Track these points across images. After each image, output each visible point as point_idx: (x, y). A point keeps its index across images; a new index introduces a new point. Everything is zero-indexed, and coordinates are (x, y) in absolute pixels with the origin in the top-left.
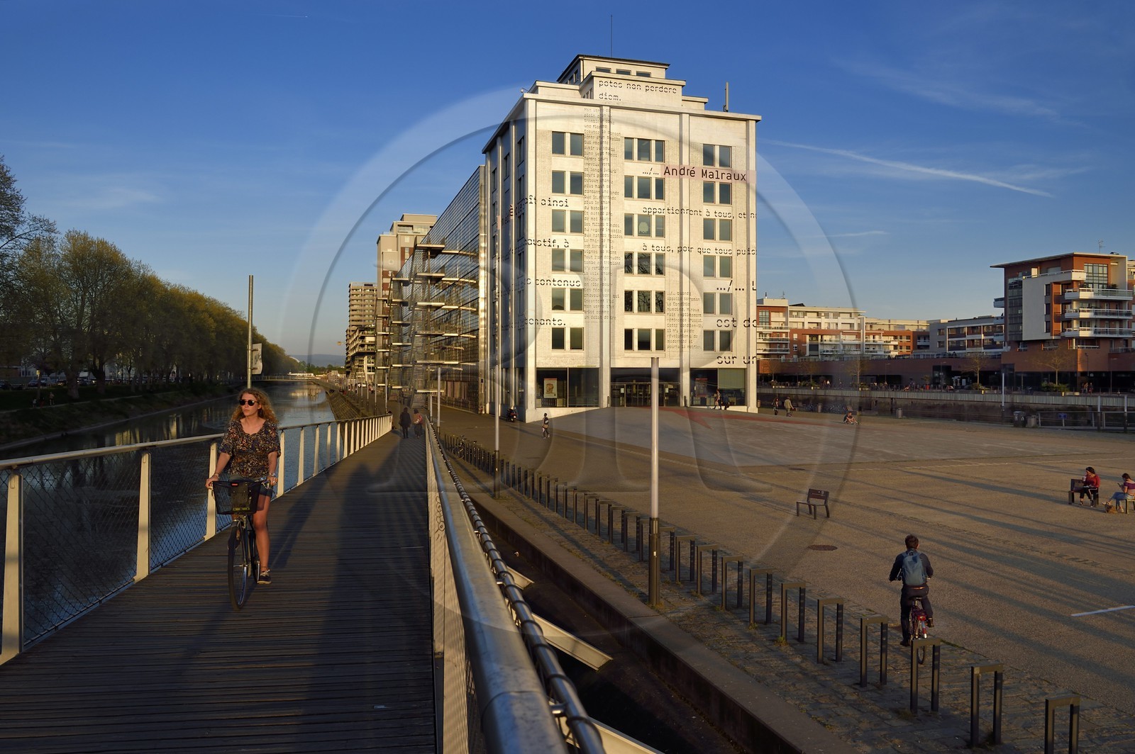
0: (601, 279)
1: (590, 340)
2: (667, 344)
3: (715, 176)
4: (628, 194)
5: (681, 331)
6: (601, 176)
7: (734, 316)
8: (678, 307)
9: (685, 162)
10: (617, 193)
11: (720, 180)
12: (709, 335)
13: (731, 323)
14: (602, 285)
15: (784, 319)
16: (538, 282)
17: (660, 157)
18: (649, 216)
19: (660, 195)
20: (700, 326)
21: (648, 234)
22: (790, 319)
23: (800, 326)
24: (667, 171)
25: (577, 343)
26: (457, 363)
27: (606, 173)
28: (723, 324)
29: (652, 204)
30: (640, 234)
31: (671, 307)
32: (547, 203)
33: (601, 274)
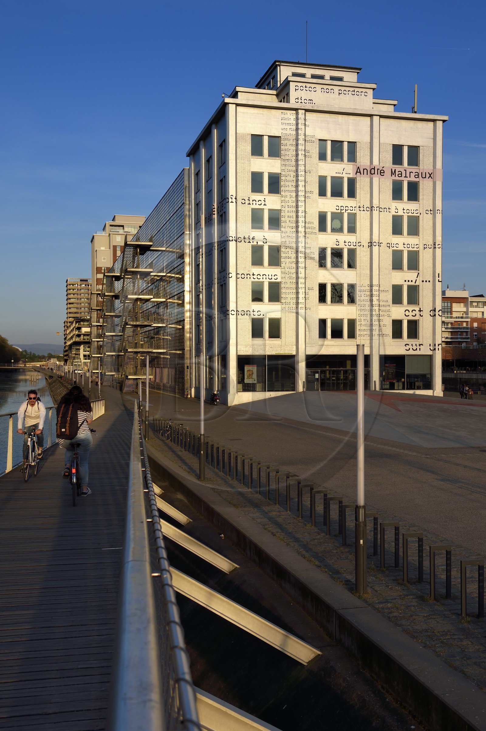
0: (297, 273)
1: (287, 329)
2: (358, 333)
3: (404, 175)
4: (322, 193)
5: (371, 320)
6: (297, 176)
7: (421, 306)
8: (368, 298)
9: (376, 162)
10: (311, 192)
11: (409, 179)
12: (397, 325)
13: (417, 313)
14: (297, 278)
15: (465, 309)
16: (239, 276)
17: (352, 158)
18: (341, 214)
19: (352, 194)
20: (389, 316)
21: (341, 230)
22: (471, 309)
23: (480, 316)
24: (358, 171)
25: (275, 332)
26: (165, 351)
27: (302, 173)
28: (411, 314)
29: (345, 202)
30: (333, 230)
31: (362, 298)
32: (247, 202)
33: (297, 268)
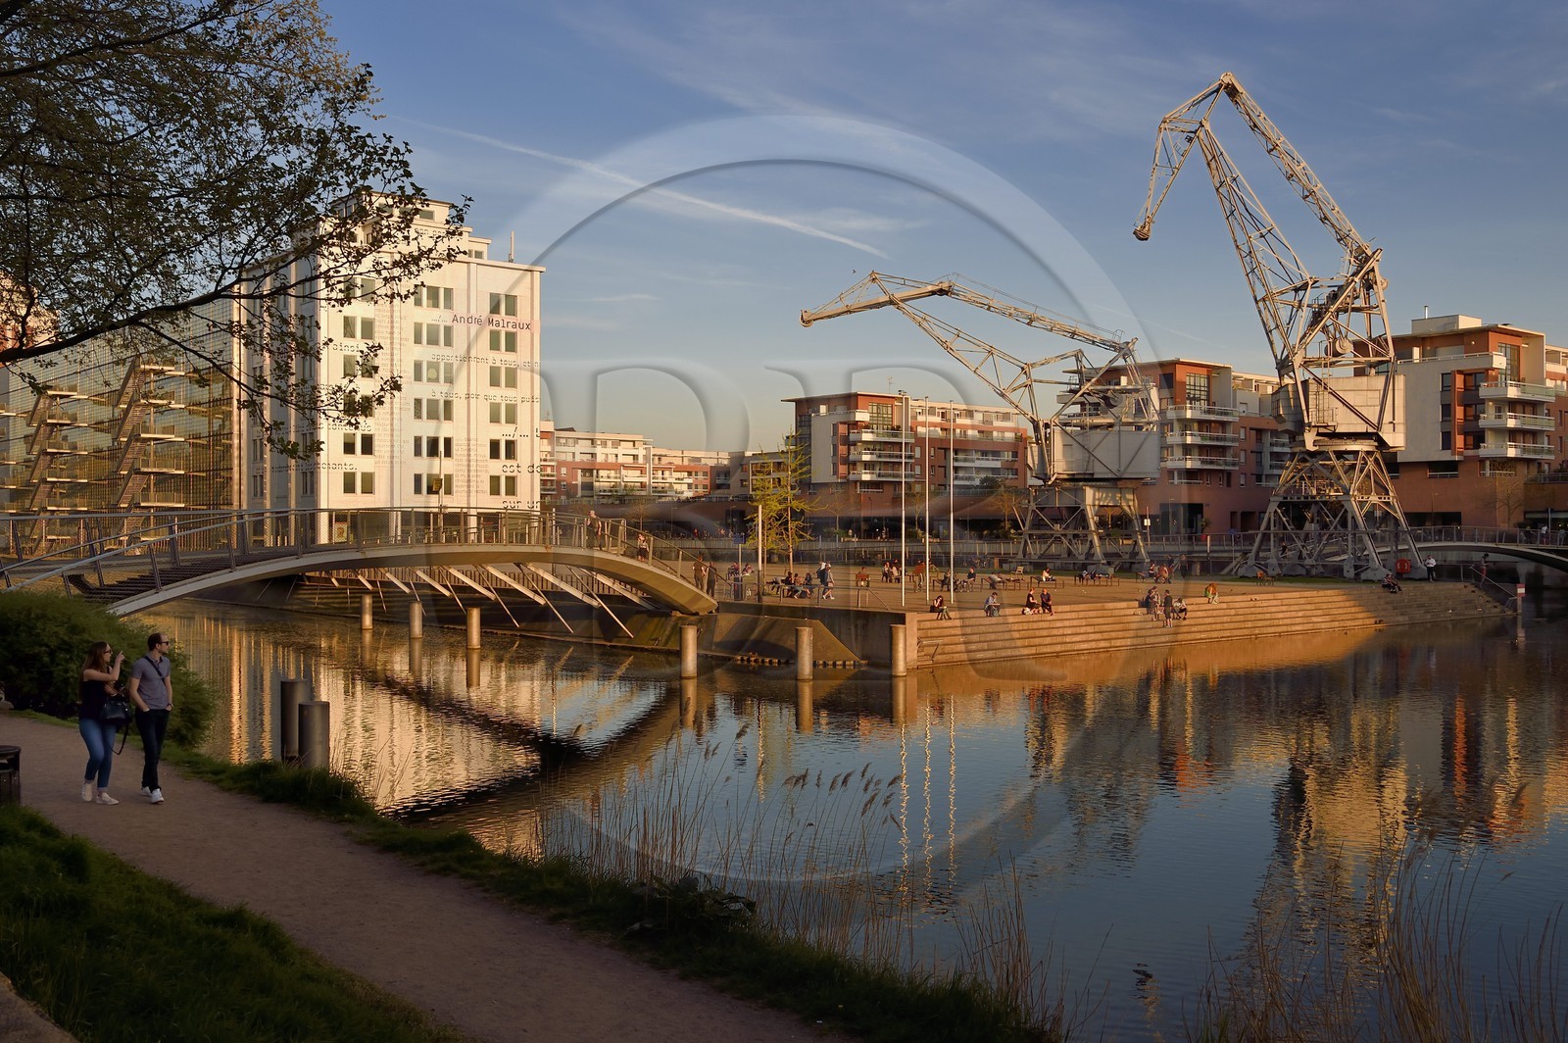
0: (392, 425)
1: (381, 484)
2: (454, 489)
3: (501, 325)
4: (418, 340)
5: (469, 476)
6: (392, 322)
7: (518, 461)
8: (466, 452)
9: (473, 312)
10: (407, 339)
11: (506, 329)
12: (495, 481)
13: (516, 469)
14: (392, 430)
15: (549, 449)
16: (330, 427)
17: (449, 305)
18: (438, 363)
19: (448, 343)
20: (486, 471)
21: (437, 380)
22: (557, 449)
23: (570, 458)
24: (455, 319)
25: (368, 487)
27: (396, 319)
28: (509, 470)
29: (440, 351)
30: (429, 380)
31: (459, 453)
32: (339, 348)
33: (392, 419)
